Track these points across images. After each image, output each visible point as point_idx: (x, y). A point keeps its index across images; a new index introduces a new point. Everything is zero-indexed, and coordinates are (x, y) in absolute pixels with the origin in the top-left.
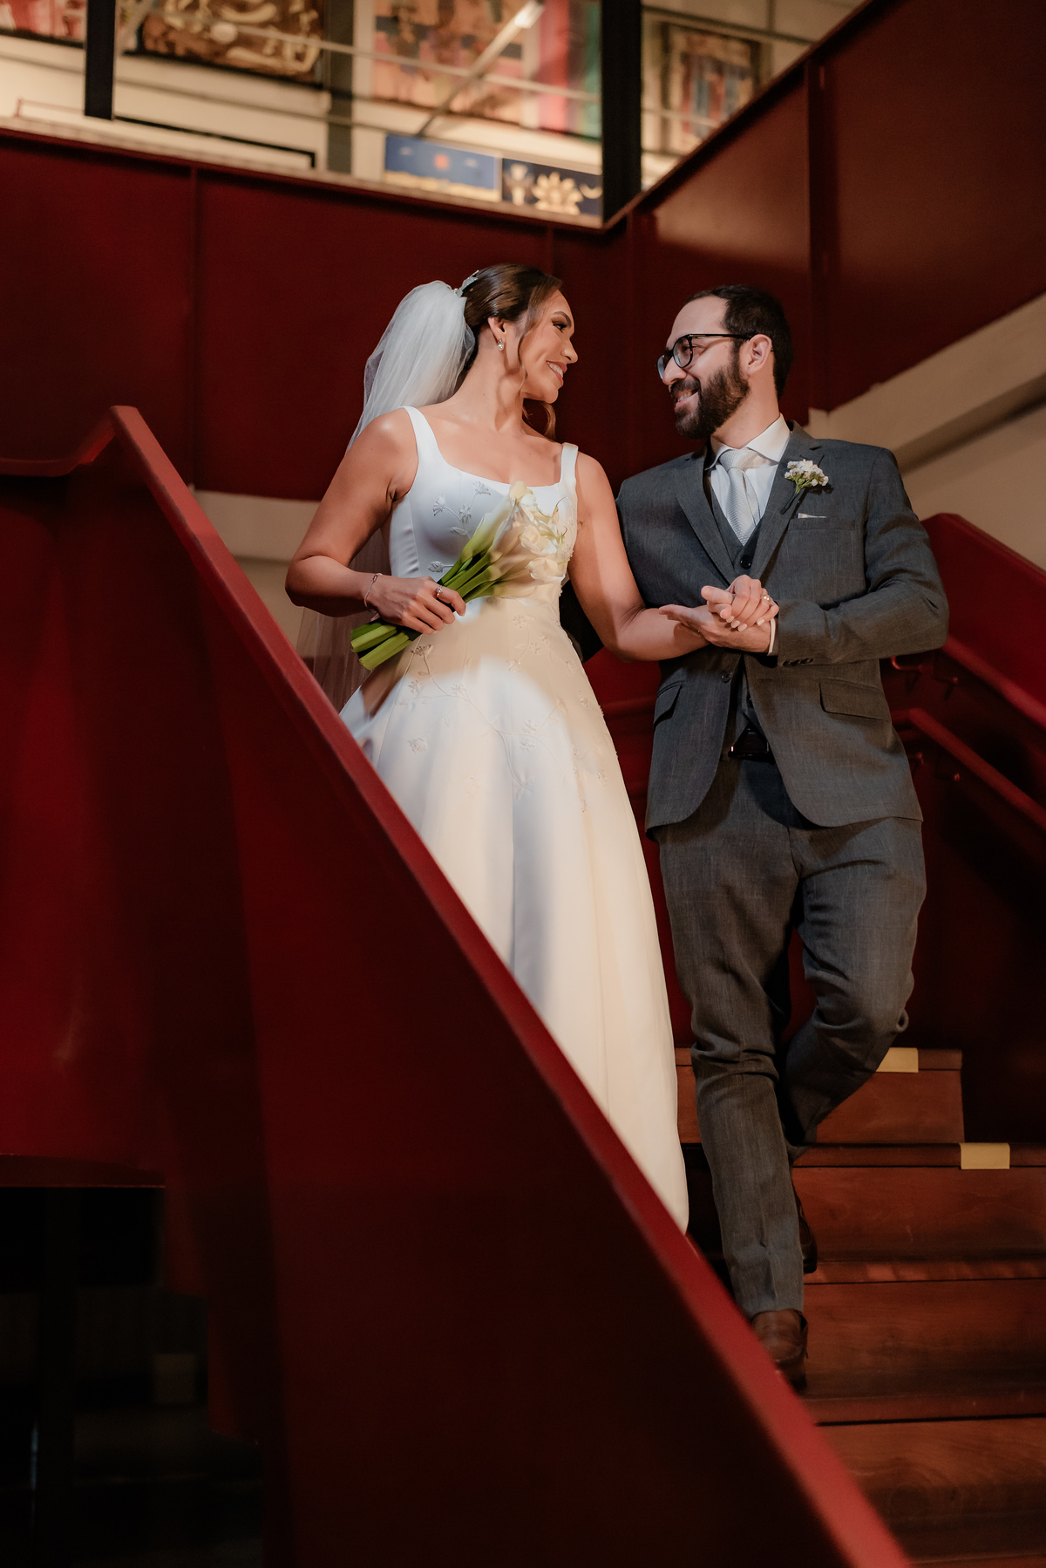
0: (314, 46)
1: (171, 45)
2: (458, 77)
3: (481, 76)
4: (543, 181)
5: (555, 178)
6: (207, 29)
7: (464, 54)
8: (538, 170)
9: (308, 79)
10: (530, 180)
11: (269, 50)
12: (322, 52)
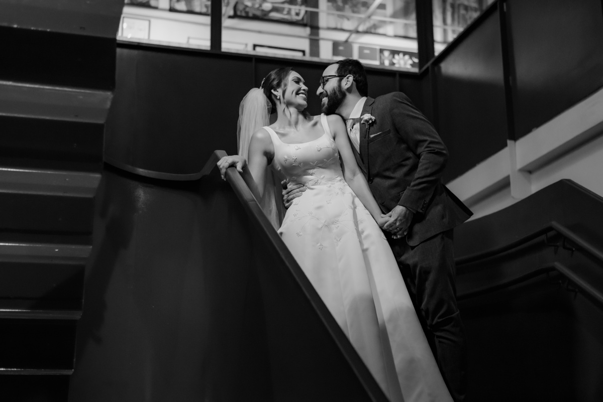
0: (303, 10)
1: (247, 13)
2: (360, 18)
3: (369, 17)
4: (396, 56)
5: (401, 55)
6: (261, 6)
7: (363, 9)
8: (394, 52)
9: (301, 22)
10: (391, 56)
11: (285, 12)
12: (306, 12)
